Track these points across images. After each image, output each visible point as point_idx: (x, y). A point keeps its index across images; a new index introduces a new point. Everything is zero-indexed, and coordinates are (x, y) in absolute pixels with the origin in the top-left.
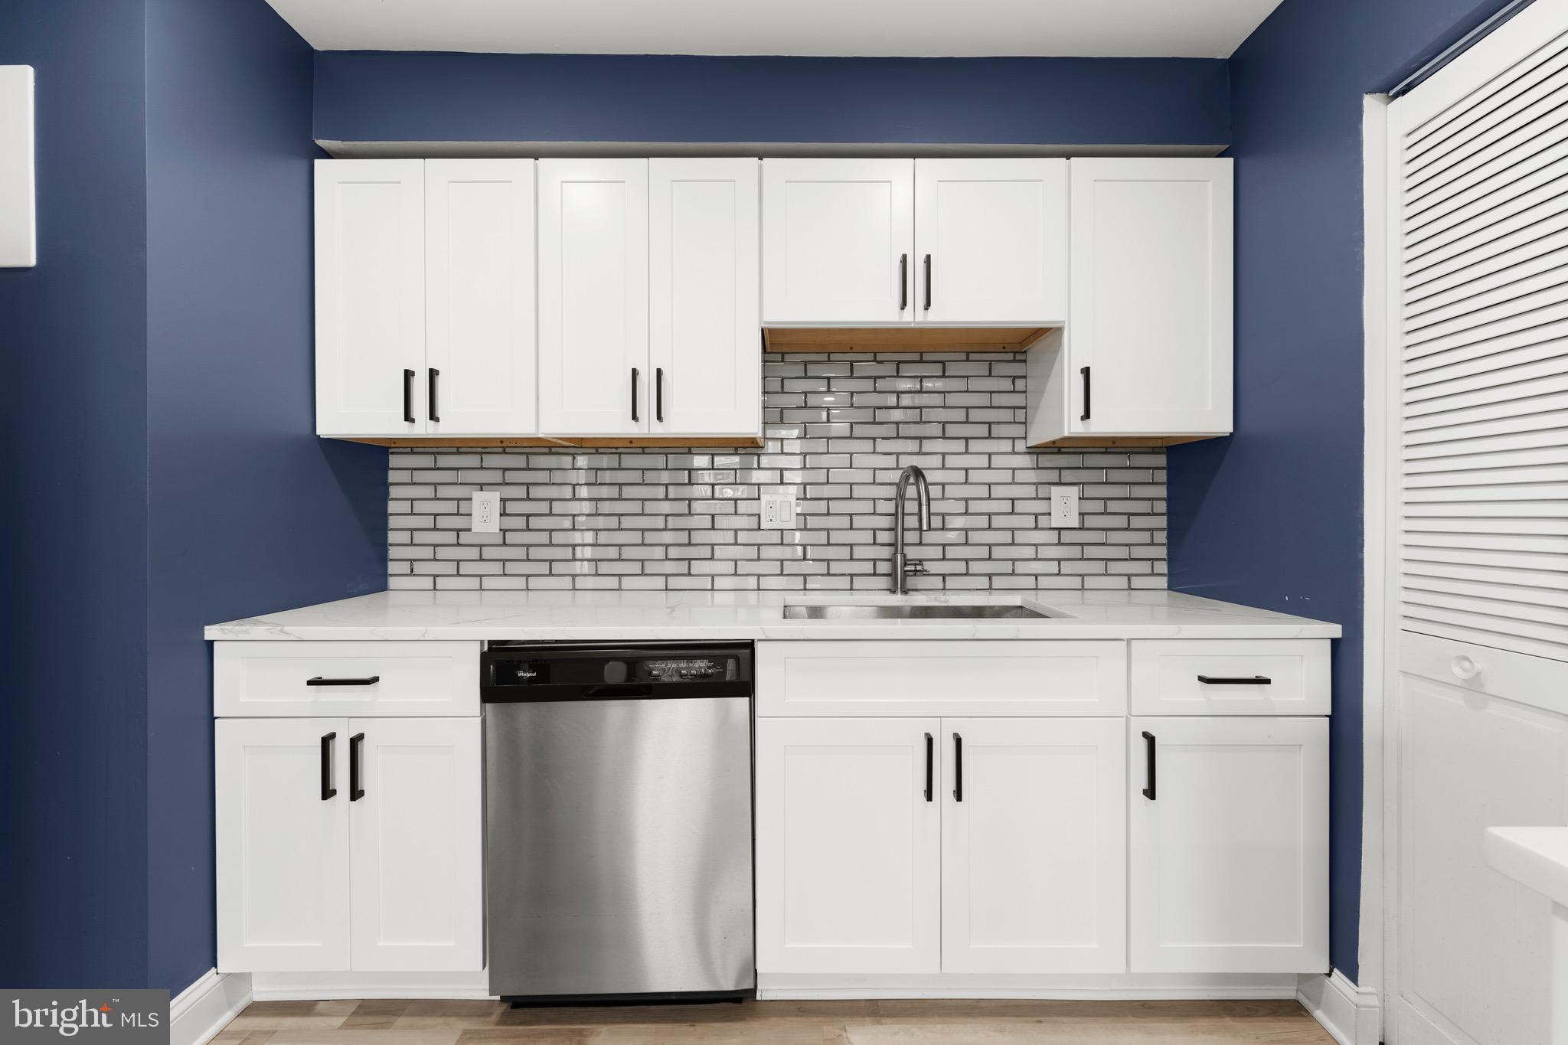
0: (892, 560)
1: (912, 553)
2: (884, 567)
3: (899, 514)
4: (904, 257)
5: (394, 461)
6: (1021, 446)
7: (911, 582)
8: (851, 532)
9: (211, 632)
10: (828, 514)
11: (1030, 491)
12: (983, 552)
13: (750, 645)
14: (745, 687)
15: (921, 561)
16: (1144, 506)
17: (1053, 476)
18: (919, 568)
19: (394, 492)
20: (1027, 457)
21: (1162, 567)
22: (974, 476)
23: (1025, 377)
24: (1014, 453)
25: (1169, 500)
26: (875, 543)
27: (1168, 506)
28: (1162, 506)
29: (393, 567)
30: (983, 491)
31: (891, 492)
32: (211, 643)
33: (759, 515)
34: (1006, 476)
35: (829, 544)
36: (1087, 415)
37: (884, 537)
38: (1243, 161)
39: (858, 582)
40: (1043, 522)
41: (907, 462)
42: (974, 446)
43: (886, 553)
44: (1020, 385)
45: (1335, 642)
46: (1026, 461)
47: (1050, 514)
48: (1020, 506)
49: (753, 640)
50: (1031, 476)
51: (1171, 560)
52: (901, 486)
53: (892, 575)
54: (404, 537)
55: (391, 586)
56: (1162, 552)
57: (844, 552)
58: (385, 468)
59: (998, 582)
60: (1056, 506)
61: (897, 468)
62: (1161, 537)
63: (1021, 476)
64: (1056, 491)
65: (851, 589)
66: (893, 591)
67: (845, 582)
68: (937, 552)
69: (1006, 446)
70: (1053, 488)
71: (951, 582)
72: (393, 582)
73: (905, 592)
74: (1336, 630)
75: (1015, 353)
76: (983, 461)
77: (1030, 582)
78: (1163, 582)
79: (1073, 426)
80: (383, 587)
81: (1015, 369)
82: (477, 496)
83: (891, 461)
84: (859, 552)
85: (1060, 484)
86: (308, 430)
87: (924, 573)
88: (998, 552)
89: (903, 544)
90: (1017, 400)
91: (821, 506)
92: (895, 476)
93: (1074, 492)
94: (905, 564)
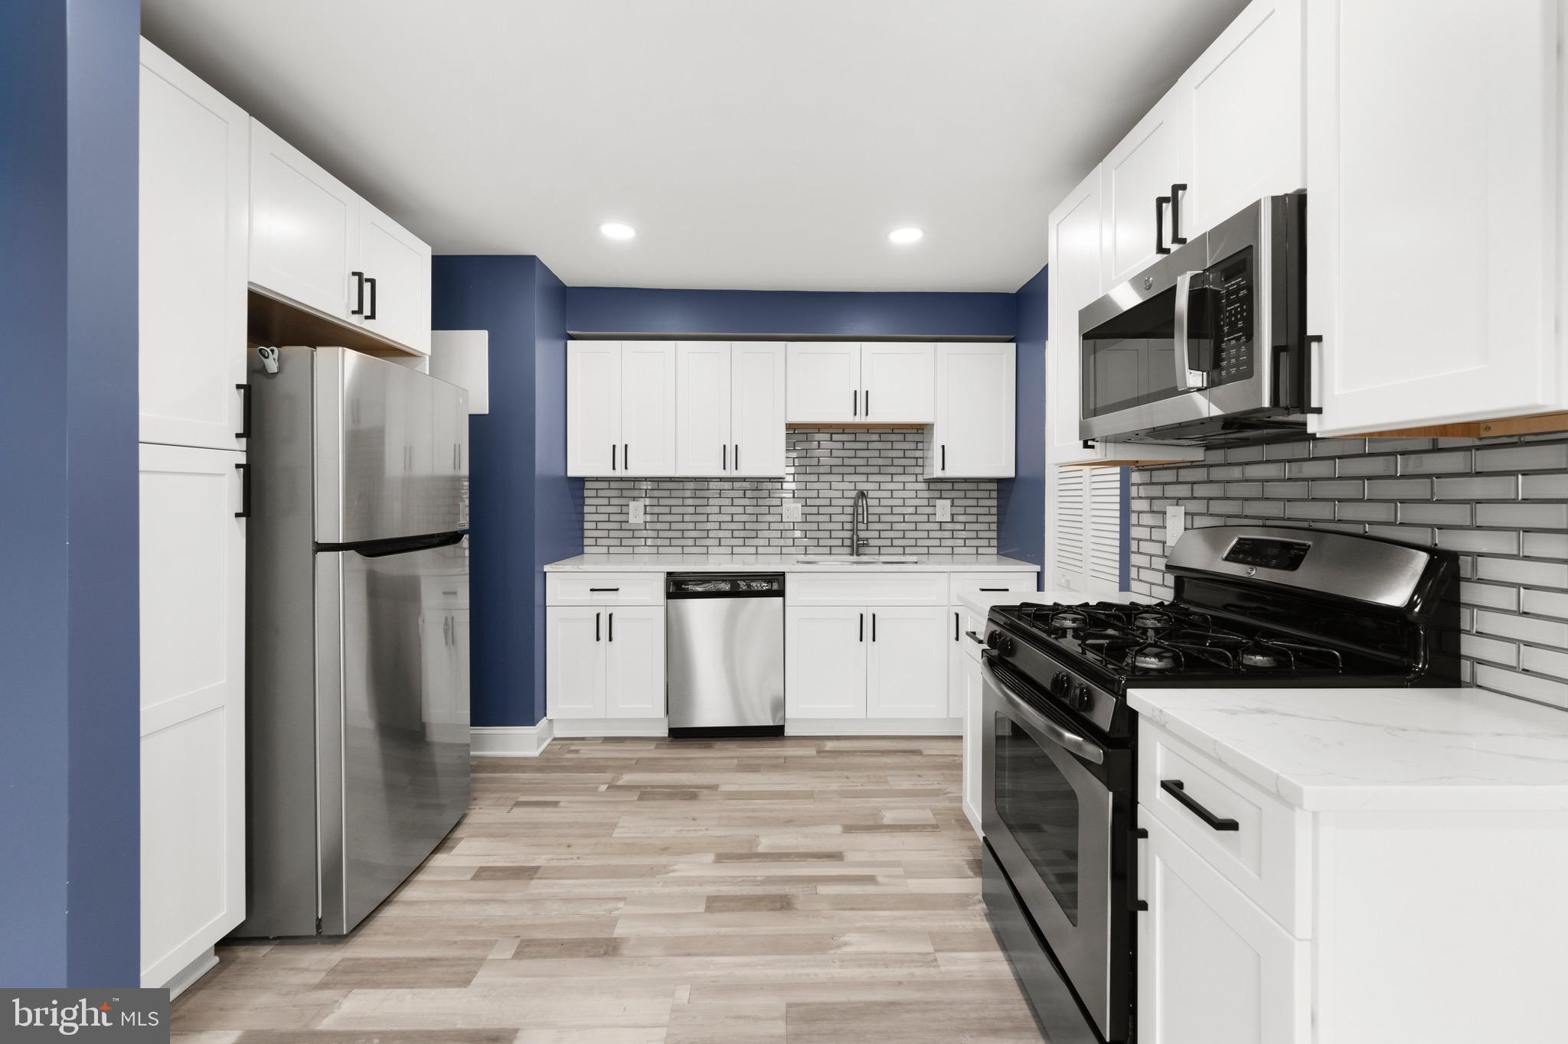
0: (852, 539)
1: (862, 535)
2: (847, 542)
3: (855, 514)
4: (856, 391)
5: (588, 485)
6: (920, 478)
7: (862, 550)
8: (831, 523)
9: (547, 568)
10: (818, 514)
11: (925, 502)
12: (901, 534)
13: (783, 574)
14: (781, 593)
15: (867, 539)
16: (985, 510)
17: (937, 494)
18: (865, 542)
19: (588, 501)
20: (924, 484)
21: (994, 543)
22: (896, 494)
23: (923, 442)
24: (917, 482)
25: (998, 507)
26: (843, 530)
27: (998, 511)
28: (994, 511)
29: (586, 542)
30: (900, 502)
31: (851, 502)
32: (545, 573)
33: (782, 515)
34: (913, 494)
35: (819, 530)
36: (943, 469)
37: (848, 526)
38: (1020, 345)
39: (834, 550)
40: (932, 518)
41: (861, 486)
42: (896, 478)
43: (848, 534)
44: (920, 446)
45: (1038, 573)
46: (924, 486)
47: (935, 514)
48: (920, 510)
49: (784, 572)
50: (926, 494)
51: (998, 538)
52: (856, 499)
53: (852, 546)
54: (593, 525)
55: (585, 552)
56: (994, 535)
57: (827, 534)
58: (583, 488)
59: (908, 550)
60: (938, 510)
61: (855, 490)
62: (994, 527)
63: (920, 494)
64: (939, 502)
65: (830, 554)
66: (852, 555)
67: (827, 550)
68: (876, 534)
69: (913, 478)
70: (937, 501)
71: (883, 550)
72: (586, 549)
73: (858, 555)
74: (1038, 568)
75: (918, 429)
76: (901, 486)
77: (925, 550)
78: (995, 550)
79: (938, 473)
80: (582, 553)
81: (918, 438)
82: (632, 504)
83: (852, 486)
84: (834, 534)
85: (941, 498)
86: (563, 473)
87: (867, 545)
88: (908, 535)
89: (857, 530)
90: (918, 454)
91: (815, 510)
92: (854, 494)
93: (948, 502)
94: (858, 541)
